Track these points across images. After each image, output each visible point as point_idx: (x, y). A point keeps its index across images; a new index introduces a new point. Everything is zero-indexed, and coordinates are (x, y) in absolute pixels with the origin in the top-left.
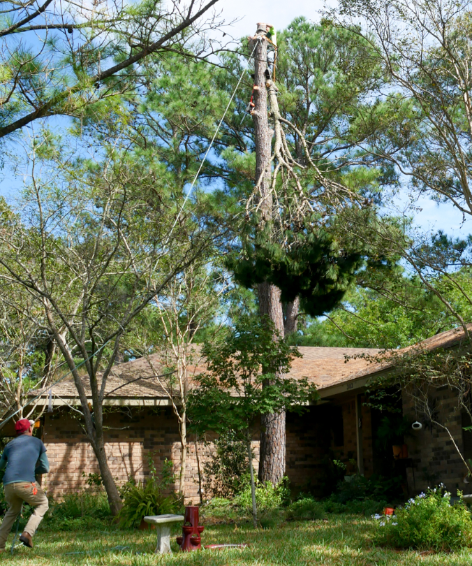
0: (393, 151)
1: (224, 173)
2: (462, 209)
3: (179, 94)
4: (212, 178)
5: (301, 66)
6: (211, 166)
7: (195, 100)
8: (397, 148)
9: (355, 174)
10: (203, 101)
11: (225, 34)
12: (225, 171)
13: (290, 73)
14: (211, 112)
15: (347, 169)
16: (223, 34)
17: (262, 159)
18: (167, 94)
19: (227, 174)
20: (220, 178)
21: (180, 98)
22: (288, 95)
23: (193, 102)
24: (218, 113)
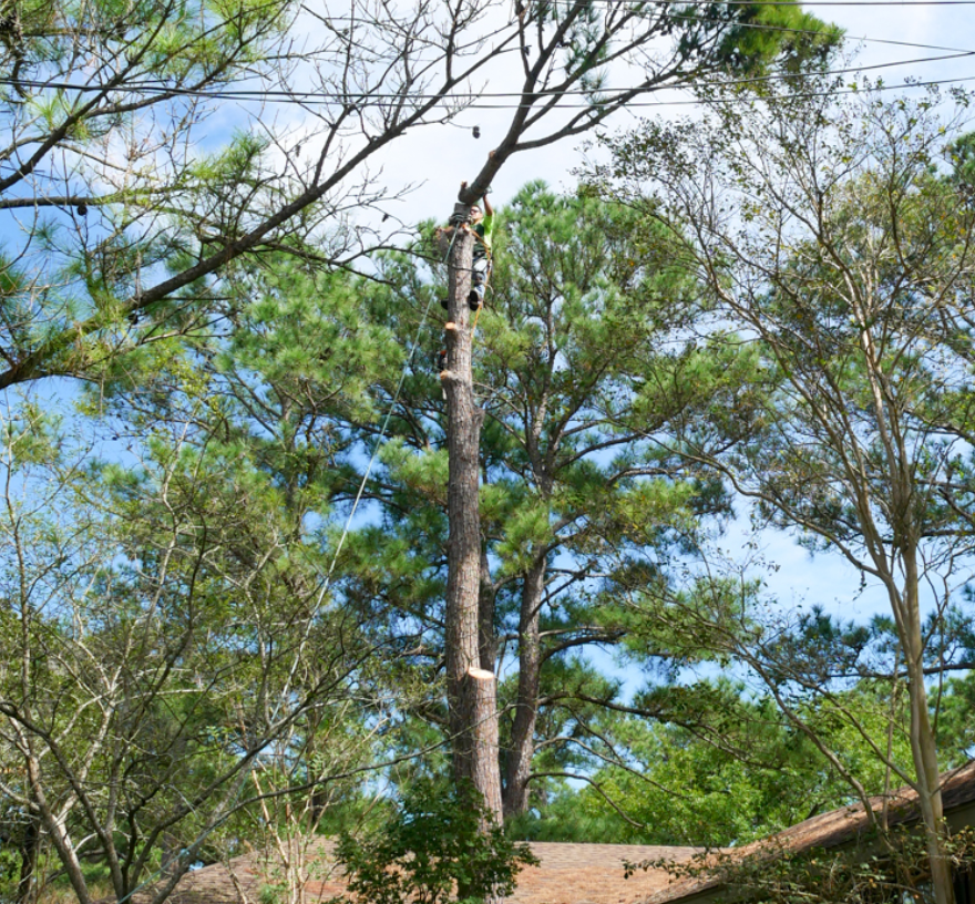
0: (721, 446)
1: (383, 491)
2: (859, 565)
3: (296, 335)
4: (359, 502)
5: (538, 278)
6: (356, 477)
7: (327, 345)
8: (728, 441)
9: (644, 494)
10: (344, 349)
11: (386, 217)
12: (386, 487)
13: (515, 293)
14: (358, 370)
15: (629, 484)
16: (382, 216)
17: (461, 465)
18: (271, 335)
19: (388, 492)
20: (375, 502)
21: (298, 341)
22: (511, 337)
23: (323, 350)
24: (370, 371)
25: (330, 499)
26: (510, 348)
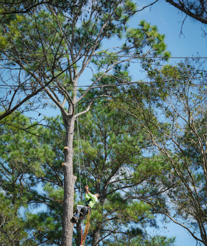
0: (164, 190)
1: (47, 200)
2: (196, 238)
3: (17, 147)
4: (38, 204)
5: (102, 129)
6: (38, 195)
7: (27, 151)
8: (166, 188)
9: (135, 206)
10: (33, 152)
11: (40, 114)
12: (47, 199)
13: (94, 134)
14: (38, 159)
15: (131, 202)
17: (68, 195)
18: (8, 146)
19: (48, 201)
20: (43, 204)
21: (18, 149)
22: (92, 150)
23: (26, 152)
24: (43, 160)
25: (28, 202)
26: (91, 153)
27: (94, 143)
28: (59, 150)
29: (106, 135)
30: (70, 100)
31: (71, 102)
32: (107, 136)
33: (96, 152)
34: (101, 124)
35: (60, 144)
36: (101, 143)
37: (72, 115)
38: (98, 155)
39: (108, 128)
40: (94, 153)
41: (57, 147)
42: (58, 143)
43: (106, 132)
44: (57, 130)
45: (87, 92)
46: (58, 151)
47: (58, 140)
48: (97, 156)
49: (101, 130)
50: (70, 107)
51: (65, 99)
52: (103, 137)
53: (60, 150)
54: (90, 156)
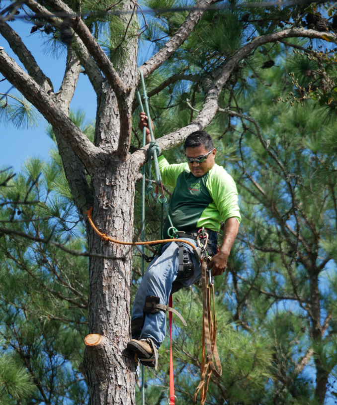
22: (238, 344)
26: (234, 365)
27: (251, 308)
28: (51, 355)
29: (314, 256)
30: (105, 68)
31: (111, 81)
32: (320, 260)
33: (267, 358)
34: (287, 197)
35: (55, 323)
36: (292, 307)
37: (120, 154)
38: (274, 373)
39: (323, 216)
40: (256, 362)
41: (40, 341)
42: (46, 317)
43: (316, 237)
44: (35, 245)
45: (196, 15)
46: (46, 363)
47: (46, 301)
48: (272, 379)
49: (284, 232)
50: (107, 111)
51: (76, 67)
52: (298, 270)
53: (59, 358)
54: (232, 384)
